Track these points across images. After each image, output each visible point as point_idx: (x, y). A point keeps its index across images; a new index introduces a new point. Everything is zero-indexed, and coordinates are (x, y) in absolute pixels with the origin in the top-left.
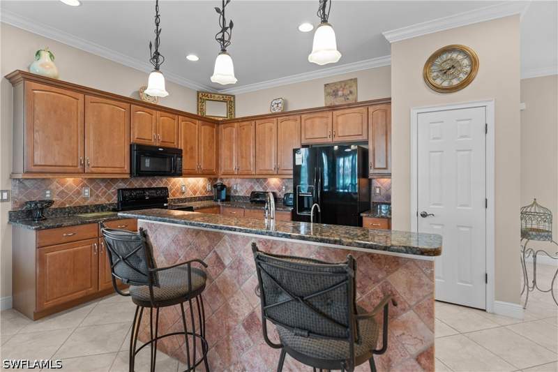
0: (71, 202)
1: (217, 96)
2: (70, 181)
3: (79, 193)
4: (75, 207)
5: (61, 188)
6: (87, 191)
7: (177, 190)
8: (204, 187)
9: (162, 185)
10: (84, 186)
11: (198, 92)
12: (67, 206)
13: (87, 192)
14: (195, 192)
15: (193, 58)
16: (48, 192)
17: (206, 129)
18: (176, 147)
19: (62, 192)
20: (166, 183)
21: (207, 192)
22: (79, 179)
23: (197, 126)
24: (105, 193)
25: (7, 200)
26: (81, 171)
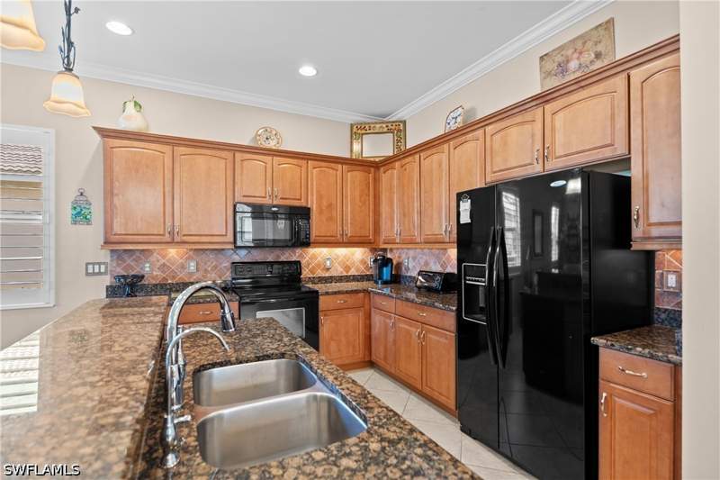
0: (174, 277)
1: (378, 126)
2: (173, 252)
3: (183, 267)
4: (177, 284)
5: (162, 261)
6: (192, 264)
7: (318, 265)
8: (364, 262)
9: (294, 259)
10: (190, 258)
11: (352, 126)
12: (170, 281)
13: (192, 266)
14: (347, 268)
15: (308, 71)
16: (148, 265)
17: (355, 177)
18: (304, 205)
19: (164, 265)
20: (301, 255)
21: (368, 268)
22: (183, 249)
23: (339, 173)
24: (216, 267)
25: (105, 273)
26: (169, 240)
